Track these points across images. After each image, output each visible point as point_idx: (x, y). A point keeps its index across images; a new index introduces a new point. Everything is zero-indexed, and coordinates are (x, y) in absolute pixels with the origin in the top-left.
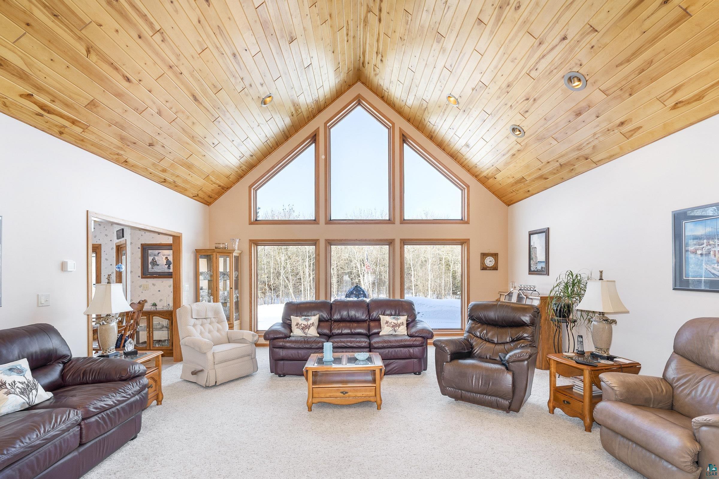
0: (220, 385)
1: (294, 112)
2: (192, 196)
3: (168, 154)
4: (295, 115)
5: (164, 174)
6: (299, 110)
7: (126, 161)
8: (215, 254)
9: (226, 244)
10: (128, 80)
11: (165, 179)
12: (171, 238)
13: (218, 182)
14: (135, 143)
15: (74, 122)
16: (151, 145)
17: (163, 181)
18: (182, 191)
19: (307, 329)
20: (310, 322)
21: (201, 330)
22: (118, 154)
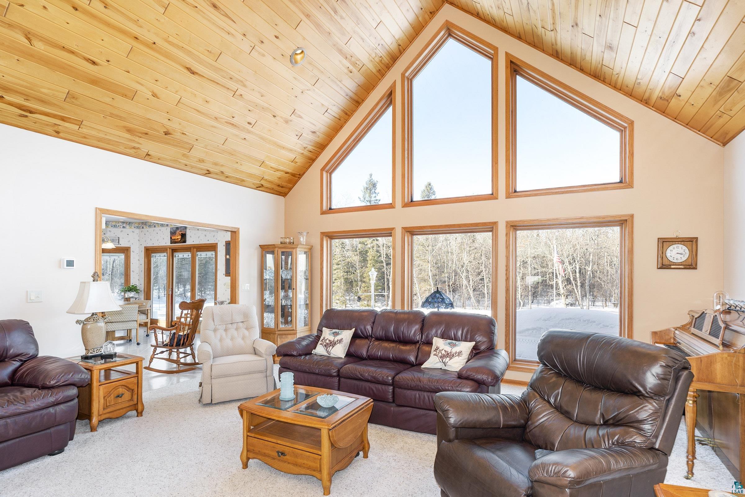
0: (215, 404)
1: (351, 67)
2: (255, 187)
3: (194, 141)
4: (355, 70)
5: (202, 164)
6: (358, 63)
7: (148, 155)
8: (276, 249)
9: (292, 238)
10: (94, 63)
11: (208, 171)
12: (230, 233)
13: (281, 168)
14: (146, 134)
15: (63, 119)
16: (166, 133)
17: (207, 172)
18: (240, 182)
19: (331, 347)
20: (338, 338)
21: (221, 336)
22: (134, 148)
